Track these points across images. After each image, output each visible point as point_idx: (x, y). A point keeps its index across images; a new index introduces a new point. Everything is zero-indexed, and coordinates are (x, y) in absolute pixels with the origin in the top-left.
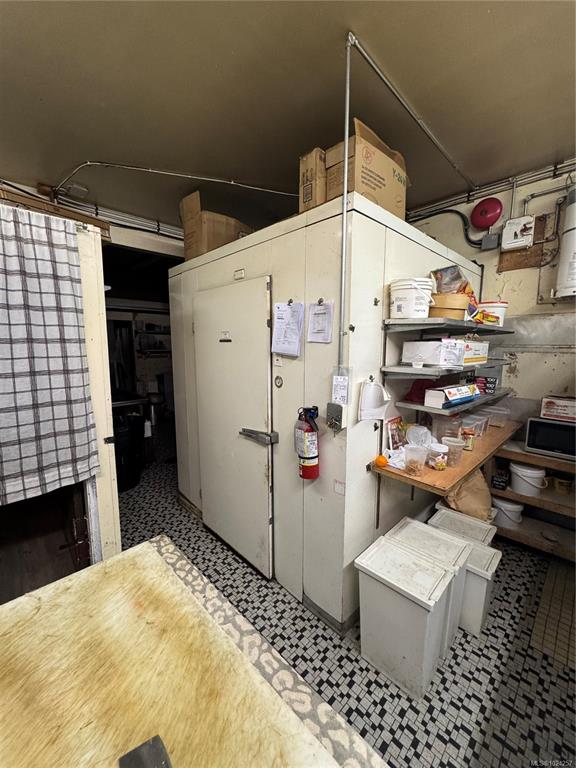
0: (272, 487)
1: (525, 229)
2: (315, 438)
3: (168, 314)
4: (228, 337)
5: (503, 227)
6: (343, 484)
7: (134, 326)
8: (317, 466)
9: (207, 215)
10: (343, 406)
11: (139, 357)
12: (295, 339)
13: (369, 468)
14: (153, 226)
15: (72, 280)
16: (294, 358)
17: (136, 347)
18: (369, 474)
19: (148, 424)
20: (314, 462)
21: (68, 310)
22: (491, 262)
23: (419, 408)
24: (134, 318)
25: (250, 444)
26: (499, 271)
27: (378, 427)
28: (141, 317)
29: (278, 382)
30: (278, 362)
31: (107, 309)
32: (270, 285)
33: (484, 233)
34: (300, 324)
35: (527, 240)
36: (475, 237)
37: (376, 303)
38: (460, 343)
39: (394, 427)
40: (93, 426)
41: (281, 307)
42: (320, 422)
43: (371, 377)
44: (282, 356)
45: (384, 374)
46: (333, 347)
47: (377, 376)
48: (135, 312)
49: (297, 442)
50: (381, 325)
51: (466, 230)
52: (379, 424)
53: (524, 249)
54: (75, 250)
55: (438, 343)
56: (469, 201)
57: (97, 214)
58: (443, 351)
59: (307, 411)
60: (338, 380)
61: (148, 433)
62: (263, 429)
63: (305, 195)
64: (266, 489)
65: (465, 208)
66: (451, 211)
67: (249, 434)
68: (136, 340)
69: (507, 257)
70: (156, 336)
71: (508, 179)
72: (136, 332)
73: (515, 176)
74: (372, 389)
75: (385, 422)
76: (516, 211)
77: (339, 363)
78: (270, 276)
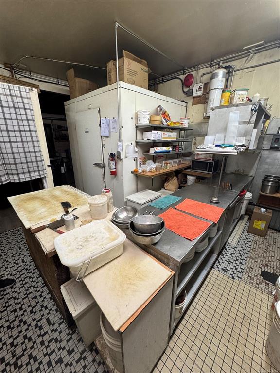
0: (105, 182)
1: (200, 88)
2: (114, 162)
3: (66, 120)
4: (88, 131)
5: (193, 87)
6: (123, 176)
7: (52, 127)
8: (116, 171)
9: (77, 80)
10: (121, 152)
11: (56, 141)
12: (107, 131)
13: (132, 172)
14: (56, 80)
15: (30, 109)
16: (108, 137)
17: (54, 137)
18: (132, 175)
19: (62, 168)
20: (115, 170)
21: (30, 120)
22: (190, 101)
23: (148, 154)
24: (52, 123)
25: (97, 168)
26: (193, 105)
27: (135, 160)
28: (55, 122)
29: (104, 146)
30: (104, 139)
31: (43, 119)
32: (99, 112)
33: (188, 89)
34: (109, 125)
35: (200, 93)
36: (186, 90)
37: (132, 118)
38: (160, 132)
39: (141, 160)
40: (43, 160)
41: (103, 120)
42: (116, 158)
43: (131, 144)
44: (105, 137)
45: (137, 142)
46: (118, 133)
47: (134, 143)
48: (52, 120)
49: (109, 164)
50: (134, 126)
51: (183, 87)
52: (136, 159)
53: (199, 96)
54: (30, 98)
55: (150, 132)
56: (184, 74)
57: (31, 76)
58: (152, 134)
59: (112, 154)
60: (119, 144)
61: (63, 172)
62: (100, 162)
63: (109, 78)
64: (103, 182)
65: (183, 77)
66: (178, 78)
67: (97, 165)
68: (54, 133)
69: (195, 99)
70: (63, 131)
71: (196, 66)
72: (53, 130)
73: (198, 65)
74: (132, 148)
75: (138, 159)
76: (198, 80)
77: (120, 138)
78: (99, 109)
